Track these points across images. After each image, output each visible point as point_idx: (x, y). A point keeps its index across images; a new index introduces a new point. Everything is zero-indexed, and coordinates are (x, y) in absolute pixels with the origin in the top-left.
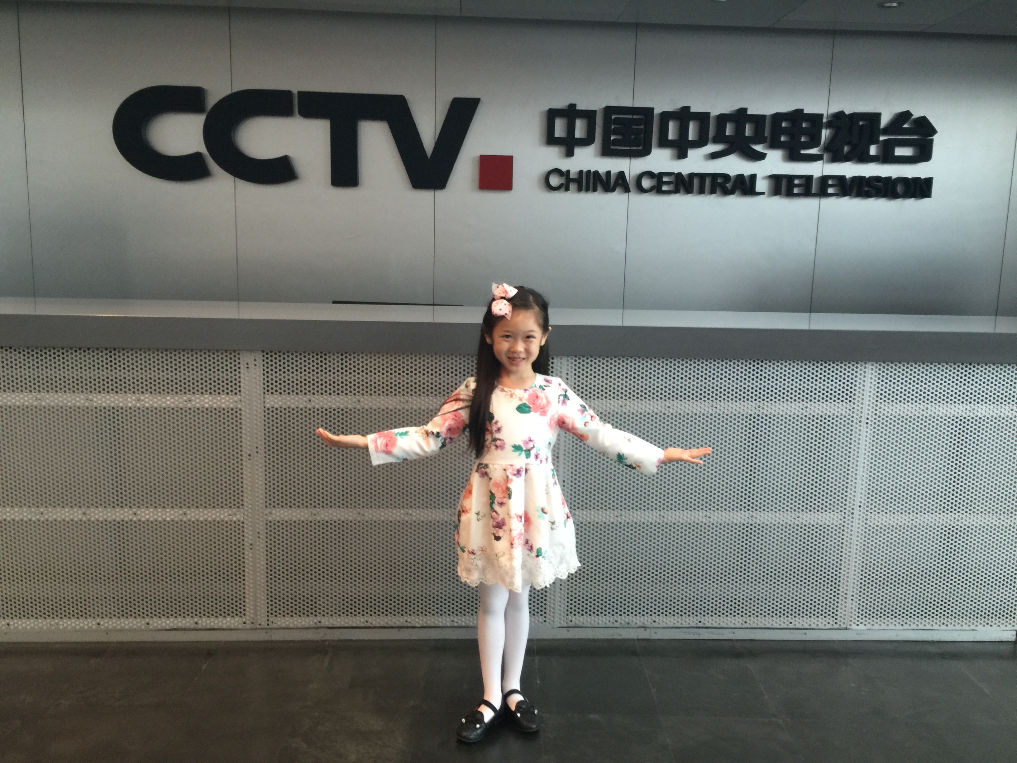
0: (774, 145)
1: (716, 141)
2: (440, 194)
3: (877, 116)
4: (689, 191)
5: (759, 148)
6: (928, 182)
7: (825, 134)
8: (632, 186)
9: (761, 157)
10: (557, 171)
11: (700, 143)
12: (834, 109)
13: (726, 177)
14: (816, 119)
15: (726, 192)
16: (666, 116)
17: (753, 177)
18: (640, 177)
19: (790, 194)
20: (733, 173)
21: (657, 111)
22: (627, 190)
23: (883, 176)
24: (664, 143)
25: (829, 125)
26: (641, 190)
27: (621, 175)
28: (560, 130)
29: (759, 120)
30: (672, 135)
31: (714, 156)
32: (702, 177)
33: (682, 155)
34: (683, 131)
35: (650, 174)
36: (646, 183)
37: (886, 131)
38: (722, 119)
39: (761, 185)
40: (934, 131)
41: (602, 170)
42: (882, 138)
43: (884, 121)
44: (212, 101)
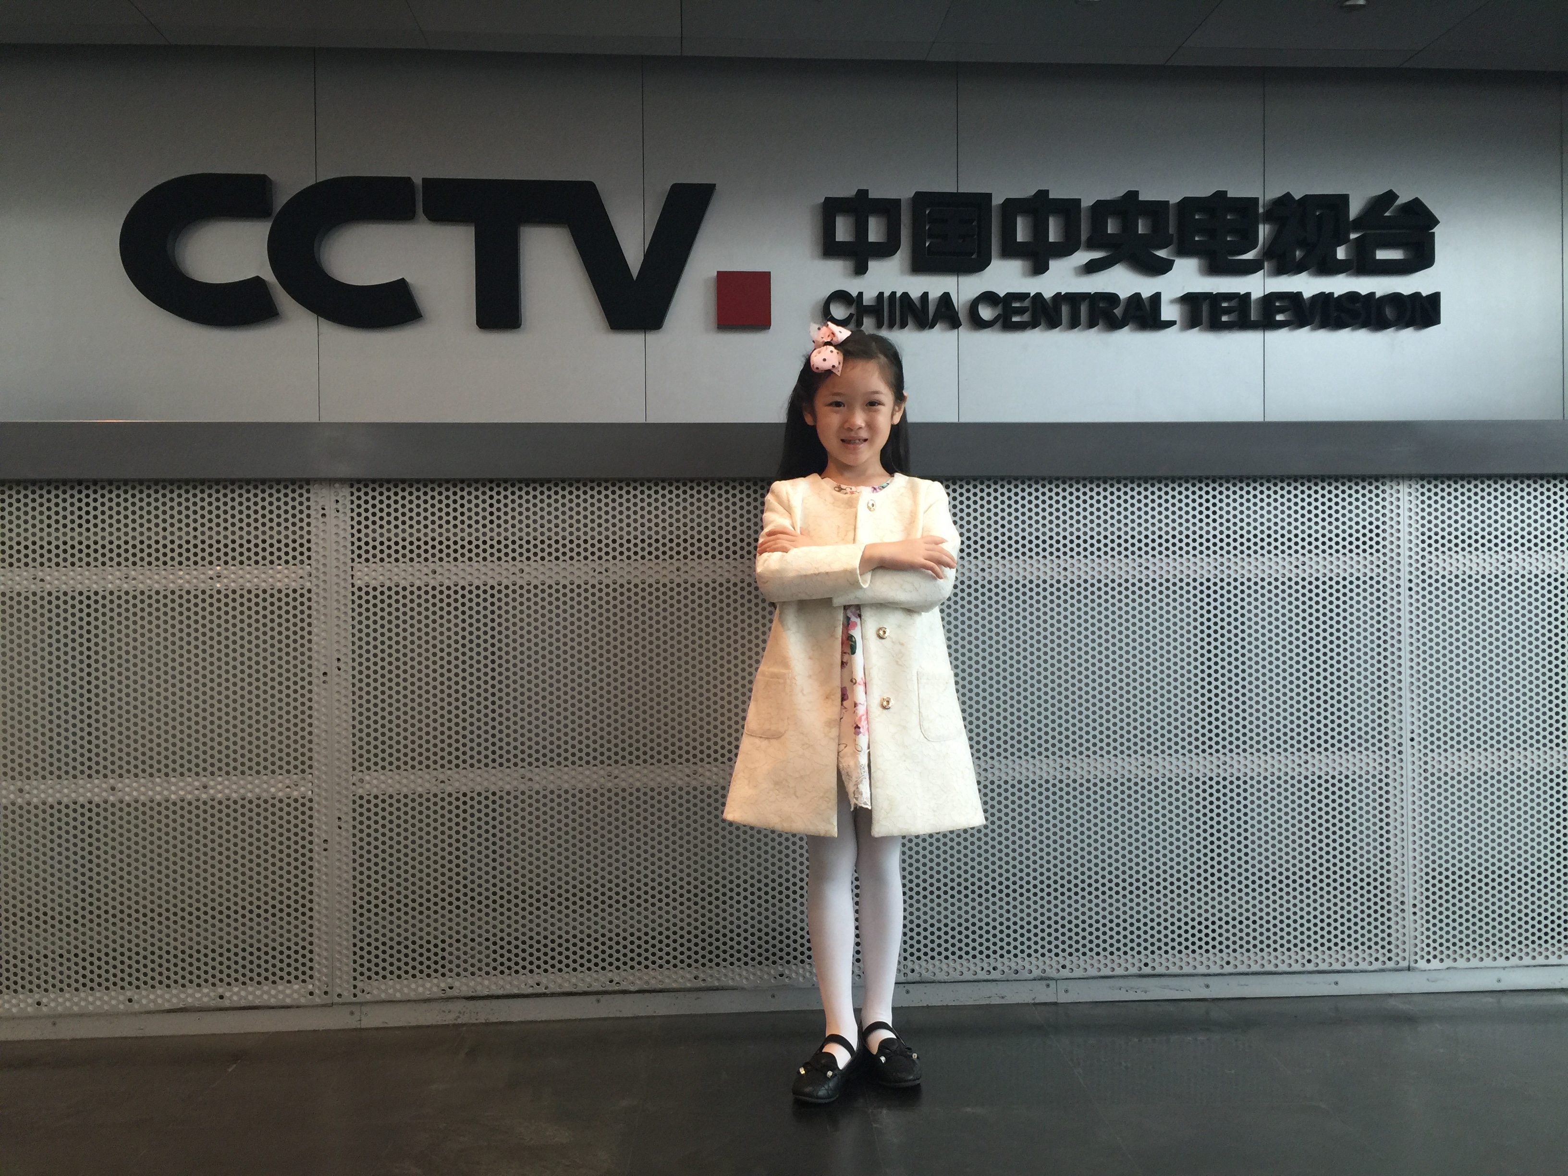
0: (1184, 251)
1: (1091, 245)
2: (652, 338)
3: (1343, 200)
4: (1053, 323)
5: (1162, 253)
6: (1435, 299)
7: (1263, 231)
8: (963, 316)
10: (841, 296)
11: (1065, 250)
12: (1275, 192)
13: (1112, 299)
14: (1247, 206)
15: (1114, 325)
16: (1012, 207)
17: (1156, 298)
18: (974, 305)
20: (1124, 294)
21: (997, 200)
22: (954, 323)
23: (1364, 292)
24: (1011, 250)
25: (1269, 217)
26: (979, 324)
27: (946, 298)
28: (843, 232)
29: (1157, 210)
30: (1021, 235)
31: (1091, 268)
32: (1074, 299)
33: (1039, 268)
34: (1039, 230)
35: (989, 298)
36: (986, 313)
37: (1358, 224)
38: (1101, 209)
39: (1169, 312)
40: (1436, 222)
41: (915, 294)
42: (1353, 236)
43: (1355, 209)
44: (281, 200)
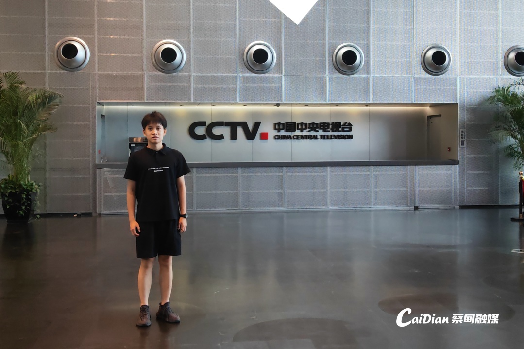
0: (320, 129)
1: (309, 128)
2: (253, 140)
4: (304, 138)
5: (317, 130)
7: (330, 126)
9: (318, 131)
10: (277, 135)
11: (306, 129)
12: (332, 122)
13: (311, 136)
14: (328, 124)
15: (312, 138)
16: (298, 124)
17: (317, 135)
18: (294, 136)
19: (324, 138)
22: (291, 138)
26: (294, 138)
27: (290, 136)
29: (317, 124)
30: (300, 127)
32: (306, 135)
35: (296, 135)
38: (310, 124)
39: (319, 137)
41: (286, 135)
43: (342, 124)
44: (208, 124)
